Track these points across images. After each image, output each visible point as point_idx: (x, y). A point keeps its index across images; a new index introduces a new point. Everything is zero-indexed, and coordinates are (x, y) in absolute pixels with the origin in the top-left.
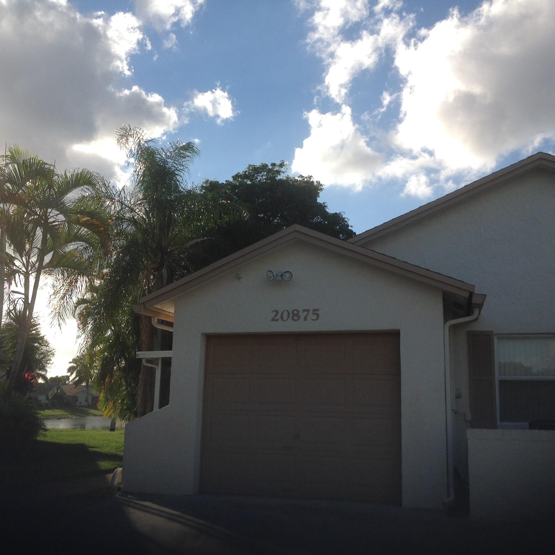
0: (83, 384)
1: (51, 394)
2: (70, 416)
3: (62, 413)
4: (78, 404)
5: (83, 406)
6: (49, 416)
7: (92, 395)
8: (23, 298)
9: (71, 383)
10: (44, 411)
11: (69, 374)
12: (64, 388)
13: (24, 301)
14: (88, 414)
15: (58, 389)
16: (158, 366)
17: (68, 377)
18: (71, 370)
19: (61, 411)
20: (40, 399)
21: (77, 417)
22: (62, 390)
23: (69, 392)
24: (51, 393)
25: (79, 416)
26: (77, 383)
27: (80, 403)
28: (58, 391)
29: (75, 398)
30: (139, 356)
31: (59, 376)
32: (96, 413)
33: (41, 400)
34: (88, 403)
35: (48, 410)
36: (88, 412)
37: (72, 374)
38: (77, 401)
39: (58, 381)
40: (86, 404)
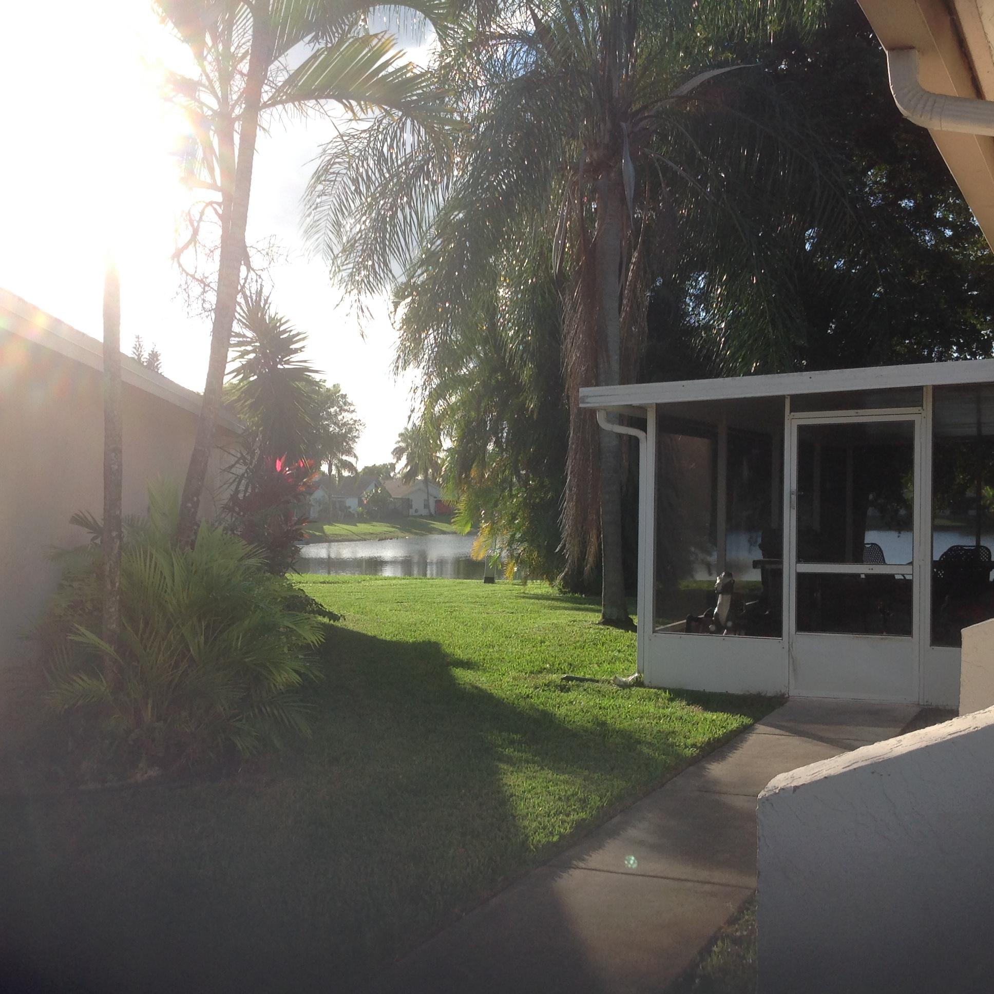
0: (420, 478)
1: (366, 495)
2: (401, 534)
3: (386, 529)
4: (412, 512)
5: (421, 516)
6: (365, 534)
7: (435, 497)
8: (219, 204)
9: (398, 476)
10: (356, 526)
11: (394, 461)
12: (388, 485)
13: (220, 212)
14: (431, 531)
15: (377, 487)
16: (646, 433)
17: (393, 466)
18: (398, 453)
19: (385, 526)
20: (347, 505)
21: (412, 536)
22: (383, 489)
23: (397, 492)
24: (367, 493)
25: (416, 534)
26: (409, 477)
27: (416, 511)
28: (376, 491)
29: (407, 503)
30: (588, 400)
31: (377, 464)
32: (444, 529)
33: (350, 507)
34: (430, 510)
35: (363, 525)
36: (430, 526)
37: (399, 459)
38: (410, 506)
39: (376, 473)
40: (424, 512)
